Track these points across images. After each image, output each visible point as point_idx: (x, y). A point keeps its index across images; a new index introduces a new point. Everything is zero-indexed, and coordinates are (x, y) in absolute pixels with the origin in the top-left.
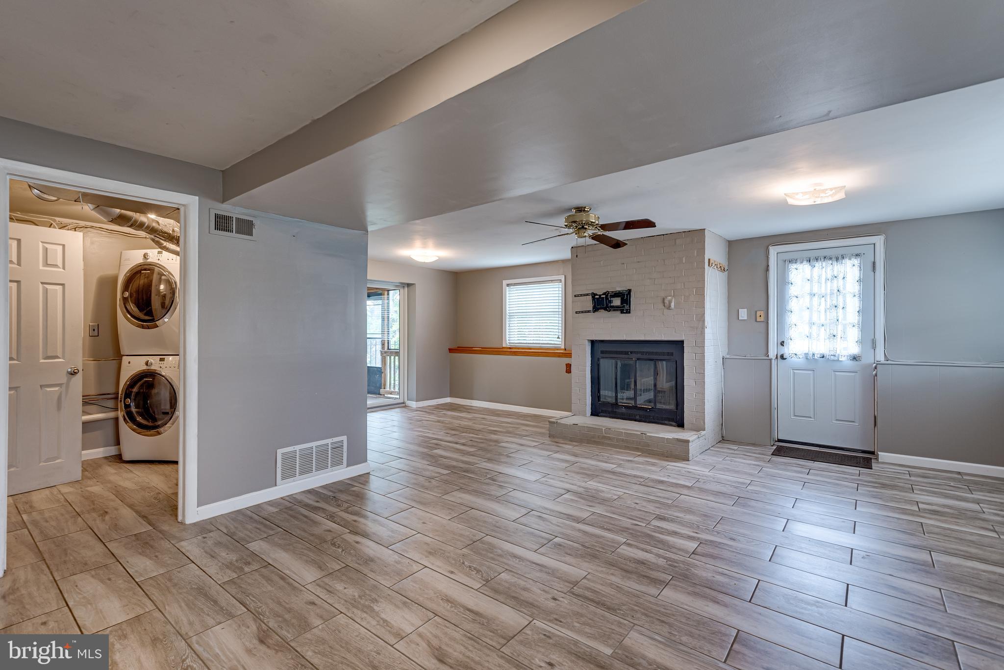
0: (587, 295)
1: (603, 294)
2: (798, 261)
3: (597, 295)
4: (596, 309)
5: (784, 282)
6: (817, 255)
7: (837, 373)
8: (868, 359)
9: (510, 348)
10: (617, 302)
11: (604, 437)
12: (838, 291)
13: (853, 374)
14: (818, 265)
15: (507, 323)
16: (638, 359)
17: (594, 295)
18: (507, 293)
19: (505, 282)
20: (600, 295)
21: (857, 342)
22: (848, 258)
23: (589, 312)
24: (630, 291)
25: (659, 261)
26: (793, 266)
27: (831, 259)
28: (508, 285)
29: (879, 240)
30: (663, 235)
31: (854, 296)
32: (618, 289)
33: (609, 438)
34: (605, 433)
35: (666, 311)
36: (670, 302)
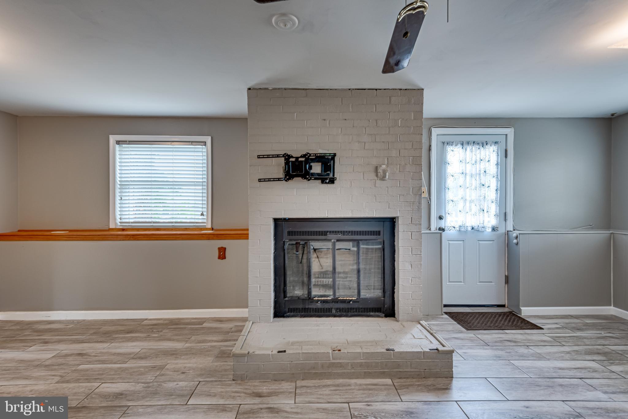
0: (278, 156)
1: (301, 157)
2: (454, 143)
3: (292, 157)
4: (289, 176)
5: (443, 162)
6: (468, 140)
7: (481, 242)
8: (502, 230)
9: (123, 230)
10: (317, 168)
11: (332, 365)
12: (485, 172)
13: (491, 242)
14: (469, 148)
15: (118, 194)
16: (338, 240)
17: (287, 157)
18: (117, 153)
19: (113, 139)
20: (297, 158)
21: (495, 215)
22: (490, 145)
23: (279, 179)
24: (335, 155)
25: (371, 121)
26: (449, 148)
27: (478, 144)
28: (118, 142)
29: (510, 132)
30: (376, 90)
31: (494, 177)
32: (321, 151)
33: (341, 365)
34: (333, 359)
35: (379, 182)
36: (385, 172)
